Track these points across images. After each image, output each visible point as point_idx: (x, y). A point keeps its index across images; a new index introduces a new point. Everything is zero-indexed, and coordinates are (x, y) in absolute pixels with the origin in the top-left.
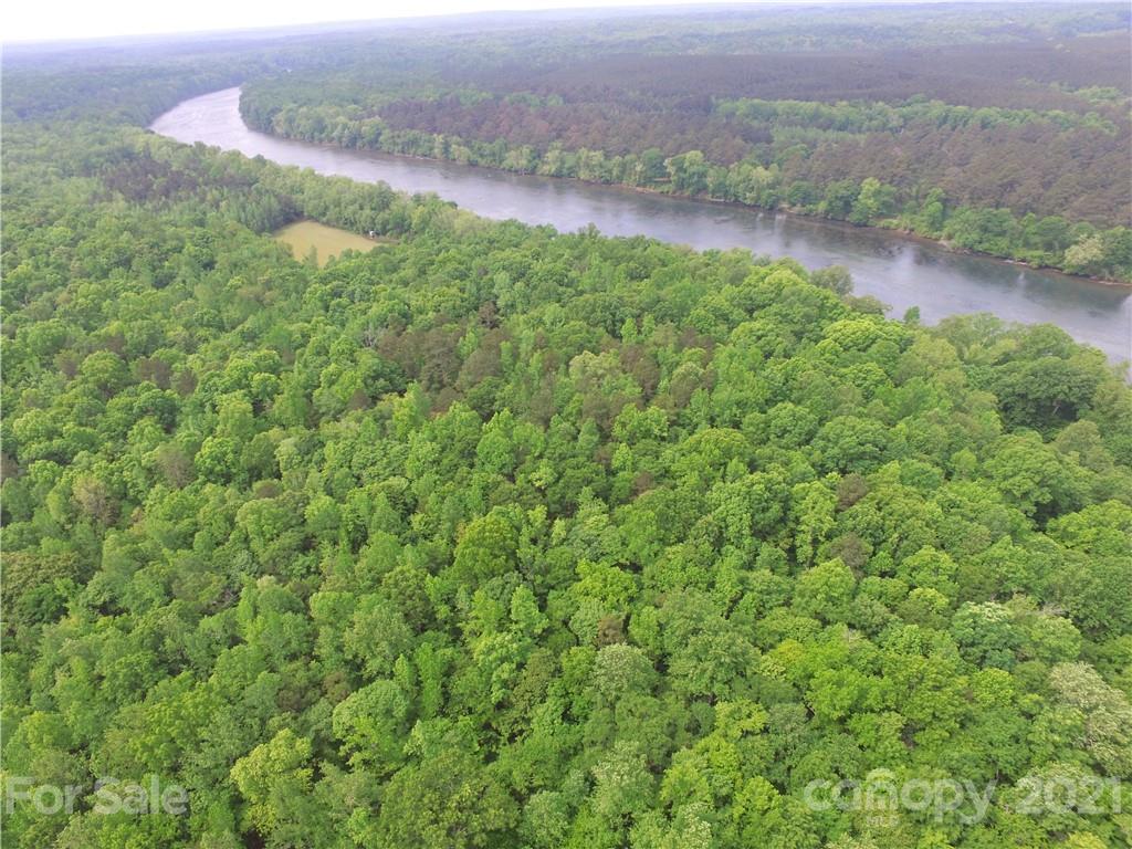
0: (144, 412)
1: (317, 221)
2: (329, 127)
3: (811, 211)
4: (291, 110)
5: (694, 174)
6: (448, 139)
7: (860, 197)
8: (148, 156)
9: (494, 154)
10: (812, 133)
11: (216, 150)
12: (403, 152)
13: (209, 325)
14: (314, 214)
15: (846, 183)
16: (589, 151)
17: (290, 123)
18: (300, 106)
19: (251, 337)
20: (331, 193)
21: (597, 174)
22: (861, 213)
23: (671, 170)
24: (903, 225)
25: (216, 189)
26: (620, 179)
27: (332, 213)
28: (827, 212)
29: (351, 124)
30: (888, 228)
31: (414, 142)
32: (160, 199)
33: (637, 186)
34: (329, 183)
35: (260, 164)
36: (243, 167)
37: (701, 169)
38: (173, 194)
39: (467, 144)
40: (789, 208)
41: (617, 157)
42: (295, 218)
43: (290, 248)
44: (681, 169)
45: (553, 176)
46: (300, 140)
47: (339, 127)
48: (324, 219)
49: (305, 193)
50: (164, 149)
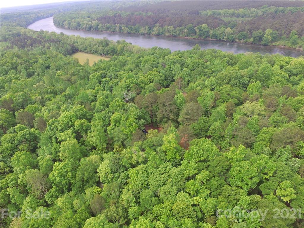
0: (20, 142)
1: (83, 52)
3: (247, 41)
4: (69, 21)
5: (205, 31)
6: (121, 26)
7: (265, 35)
10: (234, 19)
11: (47, 32)
12: (106, 31)
13: (50, 93)
15: (260, 31)
16: (168, 26)
17: (69, 24)
18: (72, 19)
19: (70, 97)
21: (171, 33)
22: (266, 41)
23: (197, 31)
24: (281, 44)
25: (48, 43)
26: (179, 34)
28: (253, 42)
29: (89, 23)
30: (275, 46)
31: (109, 28)
33: (185, 36)
35: (62, 35)
36: (57, 36)
37: (207, 29)
38: (34, 45)
39: (127, 27)
40: (239, 41)
41: (178, 28)
42: (76, 51)
43: (78, 60)
44: (200, 30)
45: (156, 35)
46: (73, 29)
47: (85, 24)
48: (86, 51)
49: (78, 43)
50: (30, 33)
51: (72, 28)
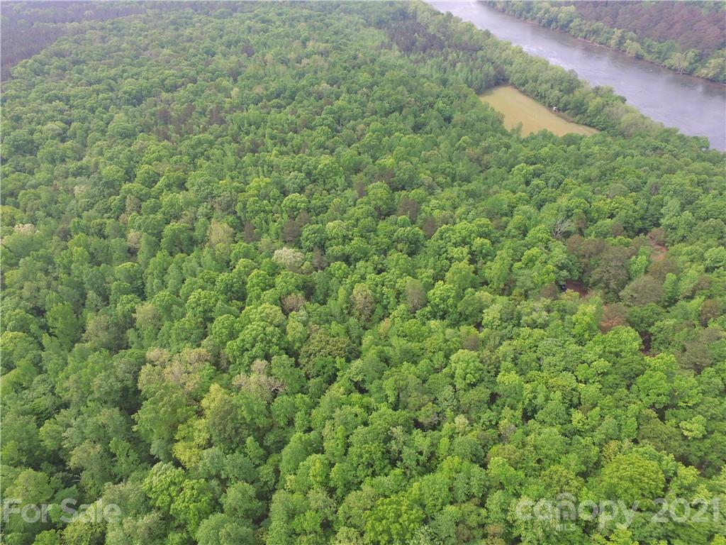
2: (536, 9)
6: (625, 34)
8: (415, 17)
9: (660, 53)
11: (458, 20)
12: (585, 38)
14: (516, 83)
20: (532, 71)
27: (529, 86)
31: (595, 32)
32: (420, 53)
34: (531, 62)
35: (486, 37)
36: (474, 37)
39: (640, 41)
42: (502, 82)
47: (543, 11)
48: (523, 89)
49: (513, 66)
50: (426, 14)
51: (511, 12)
